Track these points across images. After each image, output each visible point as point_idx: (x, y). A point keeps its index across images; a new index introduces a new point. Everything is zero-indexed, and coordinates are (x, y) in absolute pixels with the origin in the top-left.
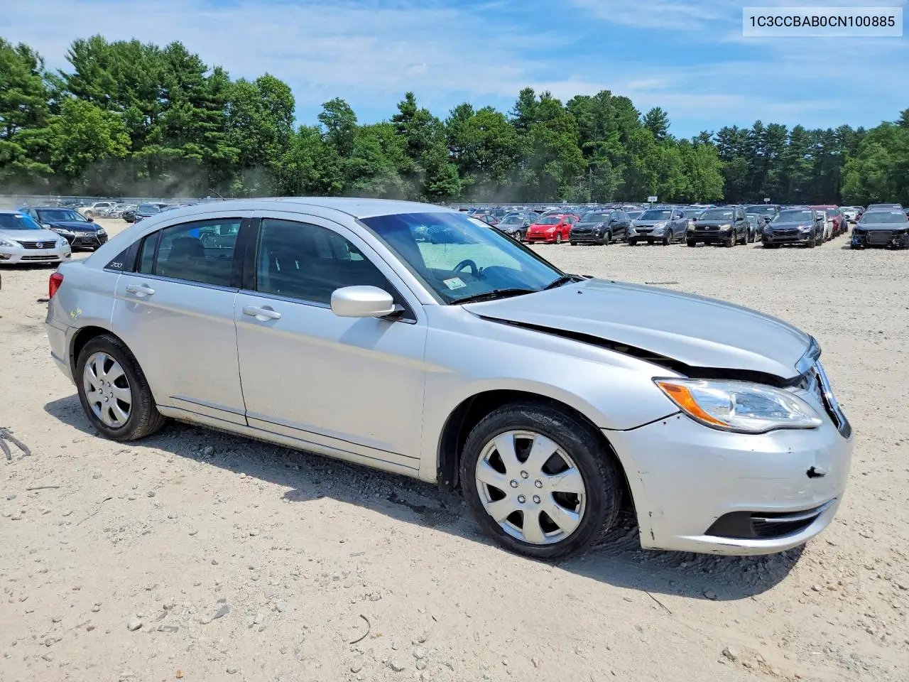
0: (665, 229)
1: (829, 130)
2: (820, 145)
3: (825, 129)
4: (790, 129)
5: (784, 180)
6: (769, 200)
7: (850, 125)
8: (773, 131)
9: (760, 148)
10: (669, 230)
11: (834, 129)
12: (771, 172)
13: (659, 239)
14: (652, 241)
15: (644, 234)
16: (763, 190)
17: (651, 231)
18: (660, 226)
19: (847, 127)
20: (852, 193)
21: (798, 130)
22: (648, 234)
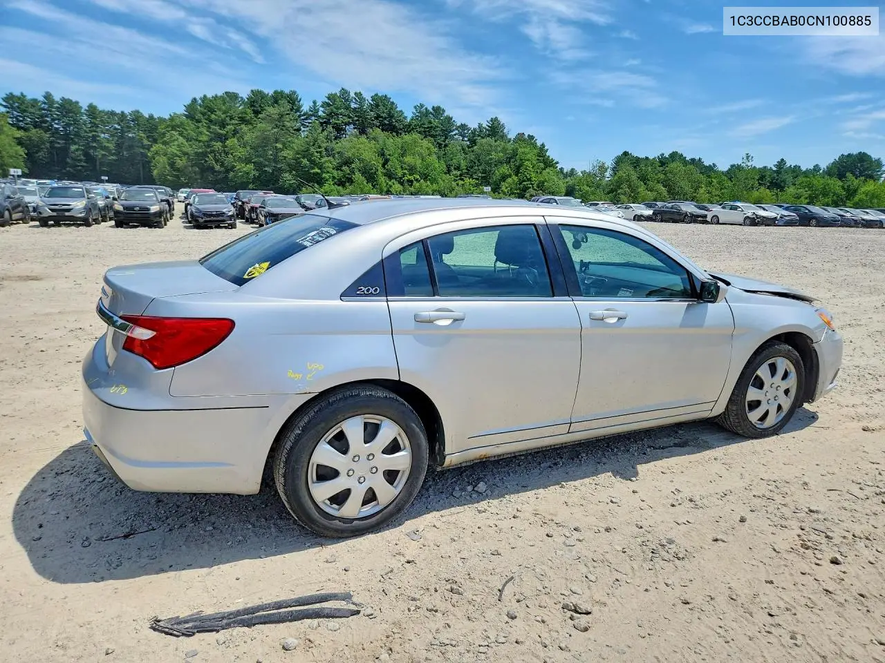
0: (85, 208)
1: (122, 112)
2: (117, 126)
3: (118, 111)
4: (84, 105)
5: (89, 158)
6: (107, 178)
7: (141, 111)
8: (67, 106)
9: (56, 122)
10: (88, 210)
11: (126, 112)
12: (73, 147)
13: (80, 219)
14: (74, 221)
15: (60, 213)
16: (69, 167)
17: (69, 210)
18: (78, 205)
19: (138, 112)
20: (165, 176)
21: (92, 110)
22: (67, 214)
